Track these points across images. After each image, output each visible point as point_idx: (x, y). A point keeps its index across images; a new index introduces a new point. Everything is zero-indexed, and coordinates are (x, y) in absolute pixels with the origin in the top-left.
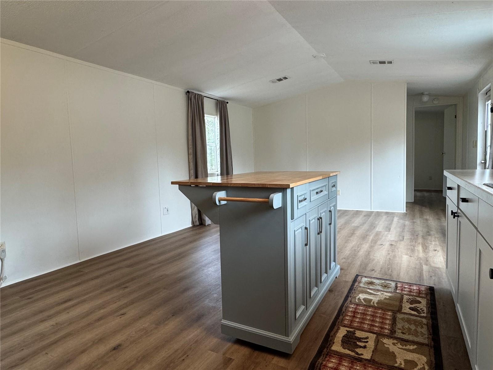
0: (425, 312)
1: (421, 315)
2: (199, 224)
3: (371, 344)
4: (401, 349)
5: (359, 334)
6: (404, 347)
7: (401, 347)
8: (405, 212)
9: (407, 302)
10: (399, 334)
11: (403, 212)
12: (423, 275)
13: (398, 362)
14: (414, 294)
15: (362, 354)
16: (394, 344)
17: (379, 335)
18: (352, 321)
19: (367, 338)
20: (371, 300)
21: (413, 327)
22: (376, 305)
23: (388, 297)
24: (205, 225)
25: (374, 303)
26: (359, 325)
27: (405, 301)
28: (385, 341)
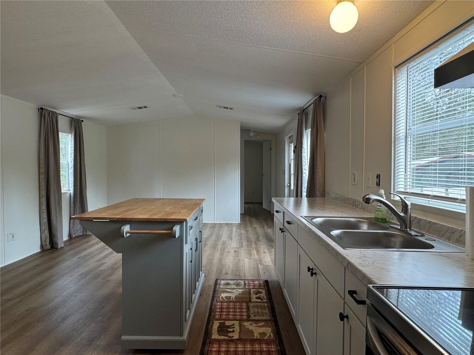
0: (265, 298)
1: (263, 301)
2: (50, 248)
3: (237, 328)
4: (256, 326)
5: (228, 323)
6: (257, 325)
7: (255, 325)
8: (240, 222)
9: (254, 293)
10: (253, 317)
11: (238, 223)
12: (260, 272)
13: (256, 336)
14: (257, 287)
15: (233, 337)
16: (251, 325)
17: (241, 321)
18: (221, 315)
19: (234, 325)
20: (230, 297)
21: (260, 310)
22: (235, 300)
23: (241, 293)
24: (58, 249)
25: (232, 299)
26: (226, 317)
27: (253, 293)
28: (245, 324)
